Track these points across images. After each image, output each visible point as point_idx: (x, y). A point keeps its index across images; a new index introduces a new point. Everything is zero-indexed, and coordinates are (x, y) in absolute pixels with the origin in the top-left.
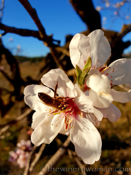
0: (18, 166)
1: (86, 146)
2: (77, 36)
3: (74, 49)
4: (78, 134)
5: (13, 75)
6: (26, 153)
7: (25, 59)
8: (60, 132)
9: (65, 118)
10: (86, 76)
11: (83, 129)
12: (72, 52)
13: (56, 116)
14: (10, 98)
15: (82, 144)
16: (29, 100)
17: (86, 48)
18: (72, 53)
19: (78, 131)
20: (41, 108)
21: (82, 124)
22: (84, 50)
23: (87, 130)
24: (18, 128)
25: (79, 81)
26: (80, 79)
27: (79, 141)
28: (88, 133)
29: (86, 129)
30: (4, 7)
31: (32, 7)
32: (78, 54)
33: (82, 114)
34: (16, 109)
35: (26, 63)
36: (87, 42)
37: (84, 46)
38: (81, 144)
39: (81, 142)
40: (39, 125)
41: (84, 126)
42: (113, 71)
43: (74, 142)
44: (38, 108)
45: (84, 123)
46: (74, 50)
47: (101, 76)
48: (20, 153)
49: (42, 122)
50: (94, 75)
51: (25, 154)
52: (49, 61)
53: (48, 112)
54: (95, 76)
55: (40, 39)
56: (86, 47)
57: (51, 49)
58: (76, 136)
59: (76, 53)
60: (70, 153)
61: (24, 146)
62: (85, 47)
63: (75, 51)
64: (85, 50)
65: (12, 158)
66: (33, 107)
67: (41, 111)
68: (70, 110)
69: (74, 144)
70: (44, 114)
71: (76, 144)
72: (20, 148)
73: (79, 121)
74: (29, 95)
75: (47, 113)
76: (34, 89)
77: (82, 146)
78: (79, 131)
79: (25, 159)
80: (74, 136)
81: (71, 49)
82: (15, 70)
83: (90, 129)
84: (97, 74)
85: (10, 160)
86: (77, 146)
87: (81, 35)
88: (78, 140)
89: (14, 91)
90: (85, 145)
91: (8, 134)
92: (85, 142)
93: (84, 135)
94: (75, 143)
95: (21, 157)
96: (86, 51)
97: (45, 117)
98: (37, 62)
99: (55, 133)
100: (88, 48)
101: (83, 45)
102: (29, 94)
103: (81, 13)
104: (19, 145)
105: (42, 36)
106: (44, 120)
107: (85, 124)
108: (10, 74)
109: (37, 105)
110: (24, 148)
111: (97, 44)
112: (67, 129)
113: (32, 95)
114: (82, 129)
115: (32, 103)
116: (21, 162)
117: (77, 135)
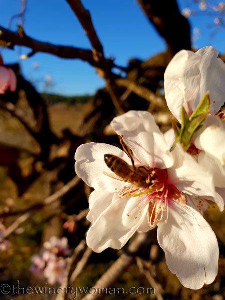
0: (46, 280)
1: (186, 255)
2: (181, 56)
3: (176, 79)
4: (172, 232)
5: (38, 125)
6: (60, 260)
7: (59, 99)
10: (199, 127)
11: (182, 224)
12: (168, 84)
13: (133, 201)
14: (34, 165)
15: (179, 251)
16: (84, 169)
17: (192, 78)
18: (169, 87)
19: (172, 227)
20: (104, 185)
21: (181, 216)
22: (189, 82)
23: (190, 227)
25: (182, 137)
26: (186, 133)
27: (174, 245)
28: (191, 232)
29: (187, 224)
30: (25, 11)
31: (84, 7)
32: (180, 89)
33: (182, 198)
34: (43, 183)
35: (60, 107)
36: (194, 68)
37: (189, 75)
38: (177, 252)
39: (178, 247)
40: (101, 215)
41: (184, 219)
43: (165, 248)
44: (100, 184)
45: (185, 213)
46: (173, 82)
48: (49, 260)
49: (107, 210)
50: (214, 127)
51: (57, 261)
52: (99, 103)
53: (118, 193)
54: (216, 128)
55: (93, 63)
56: (194, 76)
57: (109, 82)
58: (169, 237)
59: (177, 86)
60: (140, 263)
61: (57, 247)
62: (191, 76)
63: (175, 83)
64: (191, 82)
65: (36, 267)
66: (89, 182)
67: (104, 189)
69: (165, 251)
70: (111, 195)
71: (167, 251)
72: (50, 251)
73: (176, 209)
74: (83, 161)
75: (115, 194)
76: (92, 149)
77: (178, 254)
78: (174, 227)
79: (58, 270)
80: (164, 236)
81: (168, 79)
82: (41, 117)
83: (194, 225)
84: (219, 126)
85: (32, 269)
86: (170, 254)
87: (189, 54)
88: (172, 244)
89: (41, 154)
90: (183, 252)
91: (29, 227)
92: (184, 248)
93: (183, 235)
94: (167, 249)
95: (52, 266)
97: (112, 200)
98: (79, 105)
99: (129, 230)
100: (196, 79)
101: (188, 73)
102: (83, 158)
103: (157, 20)
104: (48, 245)
105: (96, 59)
106: (110, 206)
107: (185, 216)
108: (33, 124)
109: (98, 180)
110: (56, 251)
111: (206, 73)
112: (154, 224)
113: (88, 161)
114: (180, 225)
115: (89, 175)
116: (51, 275)
117: (170, 235)
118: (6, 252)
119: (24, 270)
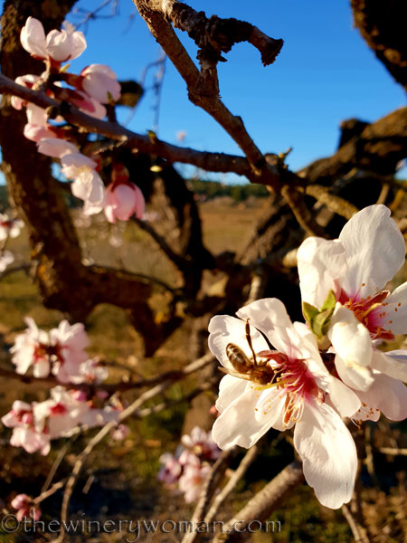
0: (183, 495)
4: (313, 435)
6: (204, 466)
8: (275, 425)
9: (286, 397)
10: (328, 321)
11: (324, 426)
15: (319, 459)
16: (218, 344)
17: (336, 256)
19: (313, 429)
21: (322, 415)
22: (332, 260)
23: (333, 431)
24: (188, 392)
26: (314, 325)
28: (334, 437)
29: (330, 426)
33: (320, 395)
37: (331, 252)
38: (317, 460)
39: (318, 455)
40: (230, 405)
41: (326, 420)
42: (396, 310)
43: (303, 452)
45: (326, 413)
47: (356, 326)
48: (187, 463)
49: (238, 399)
50: (343, 323)
51: (200, 468)
54: (344, 325)
56: (337, 253)
58: (308, 440)
62: (334, 253)
64: (334, 260)
65: (168, 471)
68: (294, 384)
69: (302, 457)
71: (305, 458)
72: (190, 449)
73: (316, 407)
78: (315, 429)
79: (198, 480)
80: (302, 439)
83: (337, 430)
84: (349, 322)
85: (161, 475)
86: (308, 462)
88: (311, 450)
90: (325, 462)
92: (326, 456)
93: (326, 439)
94: (304, 454)
95: (190, 473)
96: (337, 262)
97: (244, 389)
99: (262, 426)
100: (341, 257)
101: (330, 250)
102: (219, 331)
104: (186, 439)
106: (242, 395)
107: (327, 416)
110: (198, 450)
114: (322, 427)
115: (223, 352)
116: (189, 488)
118: (123, 443)
119: (149, 477)
